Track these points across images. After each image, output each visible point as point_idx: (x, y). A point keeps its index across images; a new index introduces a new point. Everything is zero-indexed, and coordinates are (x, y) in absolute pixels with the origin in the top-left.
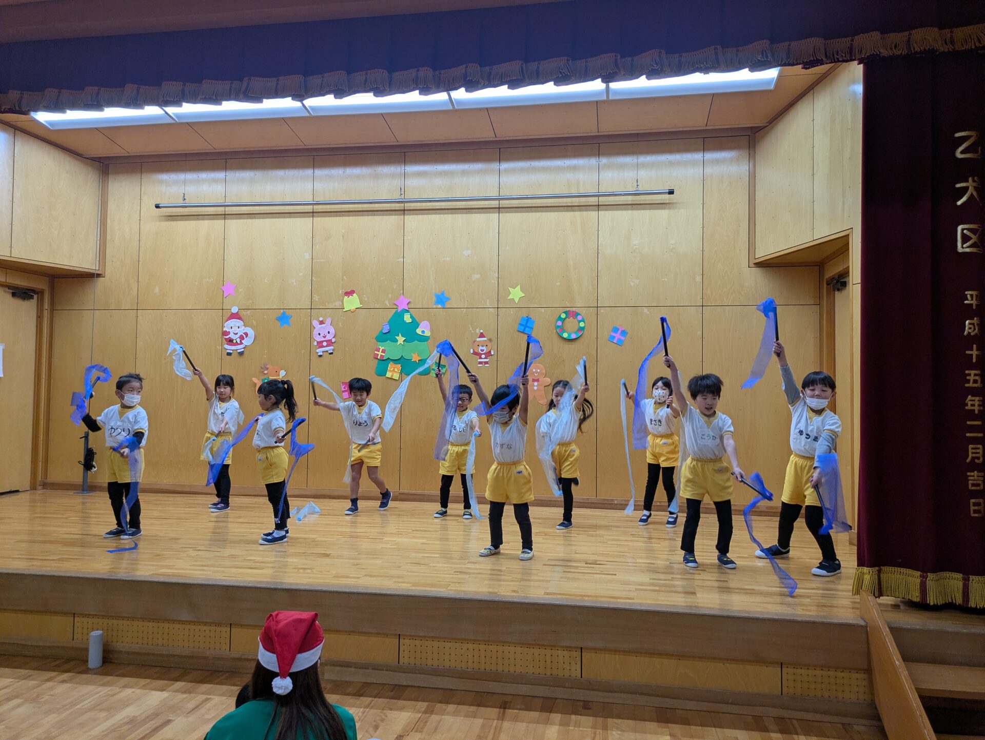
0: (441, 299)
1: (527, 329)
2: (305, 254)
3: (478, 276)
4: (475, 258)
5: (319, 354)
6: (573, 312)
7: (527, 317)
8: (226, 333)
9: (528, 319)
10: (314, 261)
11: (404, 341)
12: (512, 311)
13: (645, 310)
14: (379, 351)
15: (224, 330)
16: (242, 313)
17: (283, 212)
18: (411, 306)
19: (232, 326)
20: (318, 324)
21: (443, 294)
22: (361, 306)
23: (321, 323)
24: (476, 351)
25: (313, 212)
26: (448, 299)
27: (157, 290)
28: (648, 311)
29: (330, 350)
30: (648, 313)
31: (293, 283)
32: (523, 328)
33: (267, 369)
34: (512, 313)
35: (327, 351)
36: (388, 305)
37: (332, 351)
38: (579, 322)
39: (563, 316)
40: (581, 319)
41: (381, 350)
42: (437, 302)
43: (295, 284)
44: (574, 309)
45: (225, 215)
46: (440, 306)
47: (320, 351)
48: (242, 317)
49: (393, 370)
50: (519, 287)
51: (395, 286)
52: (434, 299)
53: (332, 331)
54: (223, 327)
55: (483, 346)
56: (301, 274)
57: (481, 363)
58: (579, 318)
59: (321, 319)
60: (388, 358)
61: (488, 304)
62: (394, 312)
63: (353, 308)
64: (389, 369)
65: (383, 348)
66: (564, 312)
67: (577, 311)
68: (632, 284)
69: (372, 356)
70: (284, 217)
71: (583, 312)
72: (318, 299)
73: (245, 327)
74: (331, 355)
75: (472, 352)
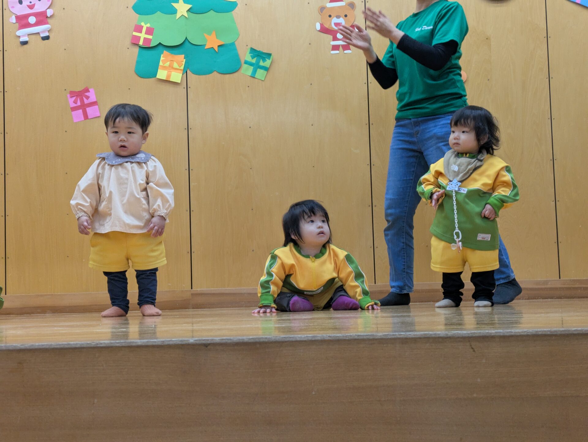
5: (22, 39)
11: (189, 11)
14: (141, 32)
24: (327, 26)
29: (44, 32)
35: (38, 33)
37: (47, 34)
41: (144, 30)
47: (23, 34)
49: (170, 66)
55: (338, 17)
57: (335, 48)
60: (160, 44)
64: (161, 63)
65: (148, 25)
69: (128, 41)
74: (46, 41)
75: (318, 27)
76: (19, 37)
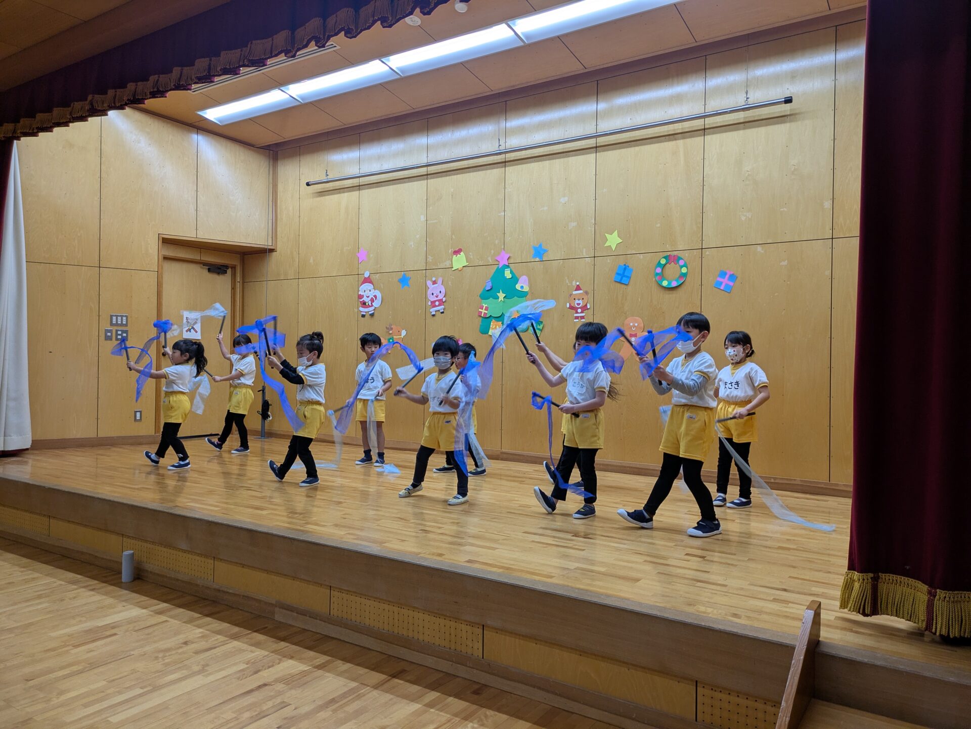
0: (539, 252)
1: (624, 278)
2: (421, 216)
3: (574, 224)
4: (572, 205)
5: (433, 313)
6: (674, 256)
7: (625, 265)
8: (361, 297)
9: (626, 268)
10: (428, 222)
11: (504, 297)
12: (609, 260)
13: (759, 248)
14: (482, 309)
15: (359, 293)
16: (373, 277)
17: (403, 177)
18: (511, 261)
19: (365, 289)
20: (432, 284)
21: (540, 245)
22: (468, 264)
23: (434, 283)
24: (572, 305)
25: (427, 175)
26: (546, 251)
27: (311, 261)
28: (762, 250)
29: (441, 309)
30: (763, 252)
31: (411, 246)
32: (620, 277)
33: (392, 329)
34: (609, 261)
35: (439, 311)
36: (491, 262)
37: (442, 311)
38: (681, 267)
39: (663, 261)
40: (682, 264)
41: (484, 308)
42: (535, 256)
43: (413, 246)
44: (675, 253)
45: (359, 186)
46: (537, 259)
47: (433, 310)
48: (373, 281)
49: (495, 328)
50: (616, 233)
51: (497, 242)
52: (533, 252)
53: (443, 291)
54: (358, 291)
55: (579, 300)
56: (418, 236)
57: (577, 318)
58: (681, 263)
59: (434, 279)
61: (584, 254)
62: (496, 269)
63: (460, 266)
64: (491, 326)
65: (486, 305)
66: (665, 257)
67: (679, 255)
68: (743, 218)
69: (477, 314)
70: (405, 182)
71: (686, 255)
72: (432, 259)
73: (375, 290)
74: (443, 314)
75: (568, 306)
76: (431, 312)
